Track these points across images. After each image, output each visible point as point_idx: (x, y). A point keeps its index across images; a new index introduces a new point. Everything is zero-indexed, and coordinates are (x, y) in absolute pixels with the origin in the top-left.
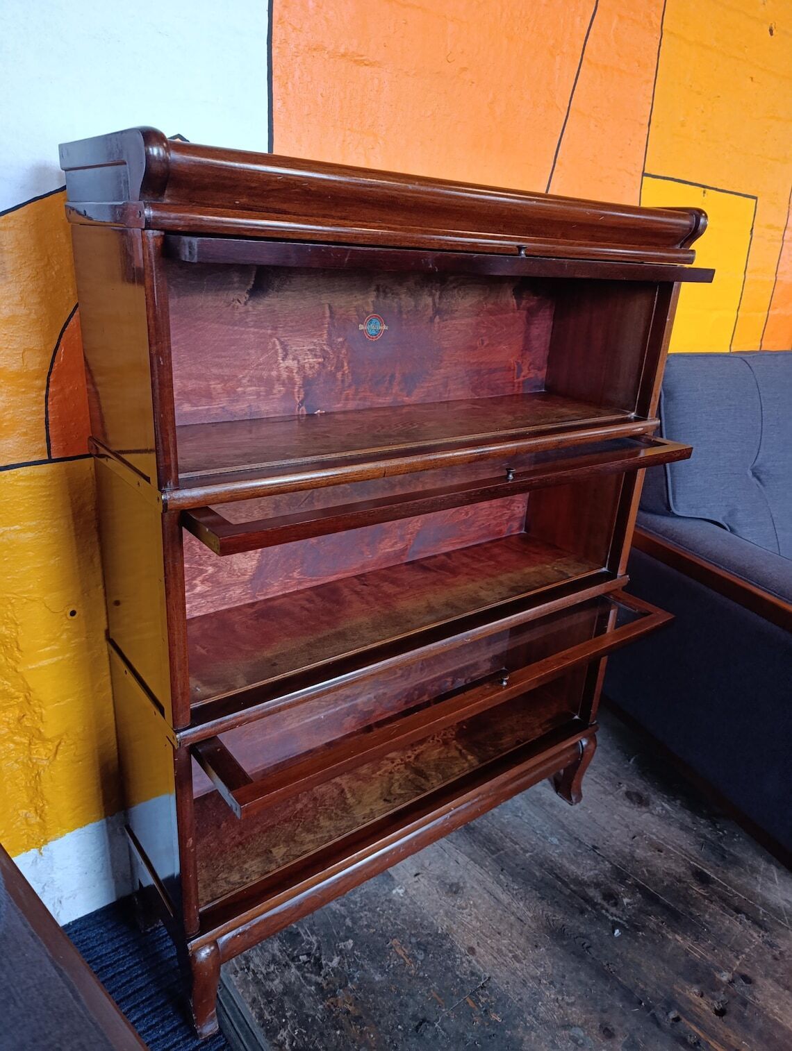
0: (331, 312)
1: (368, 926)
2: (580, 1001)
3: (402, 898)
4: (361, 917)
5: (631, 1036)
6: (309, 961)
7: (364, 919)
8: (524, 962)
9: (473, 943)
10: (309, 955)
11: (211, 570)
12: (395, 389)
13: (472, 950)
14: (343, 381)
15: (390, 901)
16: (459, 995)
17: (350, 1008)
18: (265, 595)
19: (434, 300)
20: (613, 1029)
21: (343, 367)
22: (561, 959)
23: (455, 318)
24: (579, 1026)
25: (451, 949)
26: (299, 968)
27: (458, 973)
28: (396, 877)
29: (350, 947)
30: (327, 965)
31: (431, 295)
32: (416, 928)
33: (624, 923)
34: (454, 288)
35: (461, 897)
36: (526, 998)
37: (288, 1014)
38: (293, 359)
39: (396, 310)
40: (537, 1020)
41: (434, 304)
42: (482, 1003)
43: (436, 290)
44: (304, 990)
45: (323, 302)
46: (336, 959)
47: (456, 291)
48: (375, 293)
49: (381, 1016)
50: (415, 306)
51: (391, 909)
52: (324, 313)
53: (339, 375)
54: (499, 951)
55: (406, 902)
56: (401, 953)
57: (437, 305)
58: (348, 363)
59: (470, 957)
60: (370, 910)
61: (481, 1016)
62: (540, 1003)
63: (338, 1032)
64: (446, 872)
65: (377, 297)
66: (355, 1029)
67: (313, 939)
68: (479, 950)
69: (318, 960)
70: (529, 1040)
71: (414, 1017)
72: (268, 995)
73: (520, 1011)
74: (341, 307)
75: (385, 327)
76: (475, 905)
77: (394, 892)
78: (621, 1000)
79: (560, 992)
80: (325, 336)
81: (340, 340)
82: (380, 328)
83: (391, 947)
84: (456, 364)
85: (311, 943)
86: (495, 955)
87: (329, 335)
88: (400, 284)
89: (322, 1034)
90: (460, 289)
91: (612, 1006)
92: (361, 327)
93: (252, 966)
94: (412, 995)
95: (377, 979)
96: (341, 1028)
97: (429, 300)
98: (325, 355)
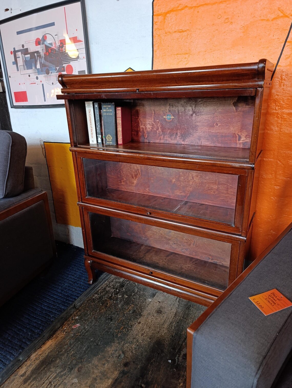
0: (154, 112)
1: (134, 298)
2: (134, 354)
3: (148, 301)
4: (136, 296)
5: (128, 372)
6: (117, 292)
7: (136, 297)
8: (142, 337)
9: (142, 322)
10: (119, 291)
11: (125, 179)
12: (178, 138)
13: (140, 323)
14: (159, 133)
15: (145, 299)
16: (123, 325)
17: (109, 304)
18: (139, 192)
19: (192, 108)
20: (128, 366)
21: (159, 129)
22: (149, 346)
23: (203, 115)
24: (125, 356)
25: (137, 318)
26: (115, 291)
27: (130, 322)
28: (155, 298)
29: (125, 297)
30: (118, 295)
31: (191, 106)
32: (140, 308)
33: (177, 363)
34: (201, 103)
35: (157, 314)
36: (129, 340)
37: (102, 294)
38: (144, 126)
39: (177, 112)
40: (123, 345)
41: (193, 109)
42: (123, 330)
43: (193, 105)
44: (109, 294)
45: (152, 109)
46: (121, 296)
47: (202, 104)
48: (169, 106)
49: (109, 310)
50: (185, 110)
51: (143, 301)
52: (152, 112)
53: (158, 132)
54: (143, 330)
55: (147, 303)
56: (130, 308)
57: (194, 110)
58: (161, 128)
59: (137, 324)
60: (140, 297)
61: (119, 331)
62: (129, 344)
63: (101, 304)
64: (164, 308)
65: (170, 107)
66: (103, 307)
67: (124, 290)
68: (140, 325)
69: (119, 293)
70: (115, 344)
71: (111, 317)
72: (105, 289)
73: (124, 340)
74: (158, 111)
75: (173, 117)
76: (156, 319)
77: (149, 299)
78: (141, 367)
79: (135, 348)
80: (153, 119)
81: (158, 121)
82: (171, 117)
83: (130, 306)
84: (204, 132)
85: (122, 290)
86: (141, 329)
87: (154, 119)
88: (178, 103)
89: (99, 302)
90: (204, 104)
91: (137, 364)
92: (164, 117)
93: (111, 283)
94: (118, 314)
95: (119, 306)
96: (102, 304)
97: (190, 108)
98: (153, 125)
